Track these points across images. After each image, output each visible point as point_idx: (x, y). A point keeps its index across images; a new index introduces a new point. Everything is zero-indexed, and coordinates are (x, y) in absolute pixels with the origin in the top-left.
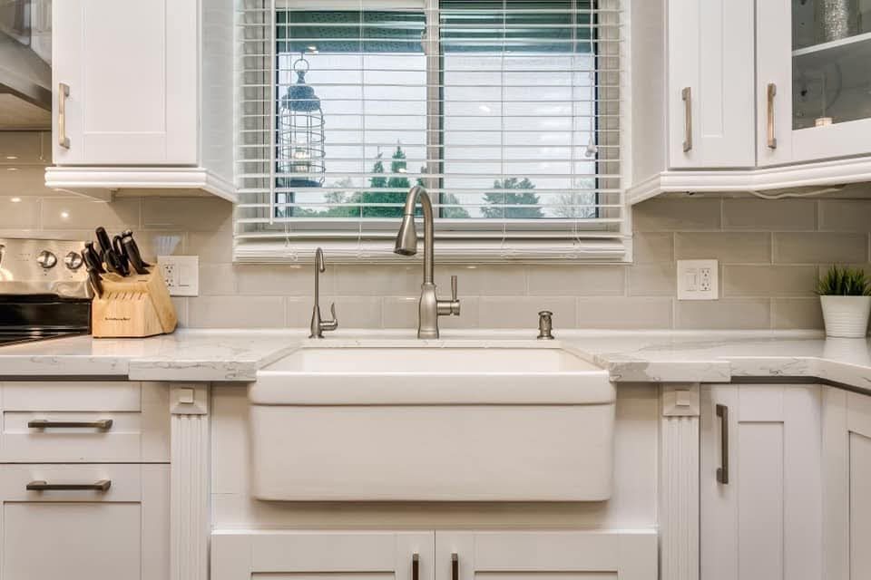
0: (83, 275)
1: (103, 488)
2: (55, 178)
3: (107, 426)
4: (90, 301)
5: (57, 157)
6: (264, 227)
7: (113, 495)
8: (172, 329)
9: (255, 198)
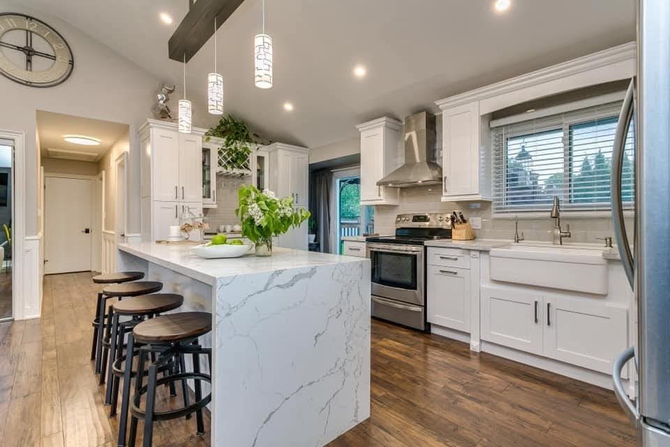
0: (450, 223)
1: (455, 273)
2: (443, 199)
3: (456, 259)
4: (451, 230)
5: (444, 193)
6: (501, 208)
7: (458, 275)
8: (474, 238)
9: (499, 200)
